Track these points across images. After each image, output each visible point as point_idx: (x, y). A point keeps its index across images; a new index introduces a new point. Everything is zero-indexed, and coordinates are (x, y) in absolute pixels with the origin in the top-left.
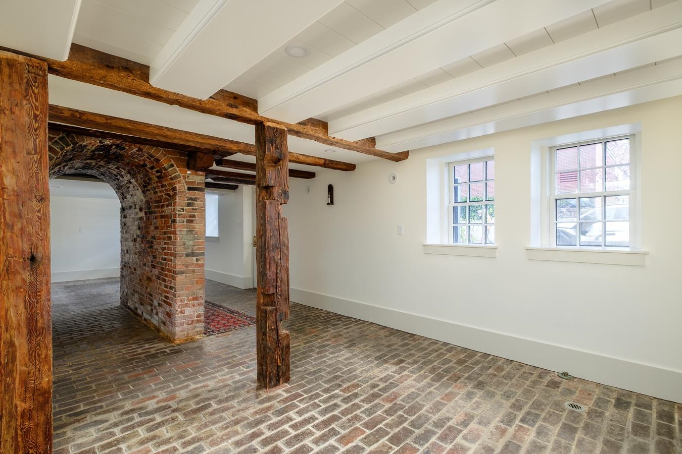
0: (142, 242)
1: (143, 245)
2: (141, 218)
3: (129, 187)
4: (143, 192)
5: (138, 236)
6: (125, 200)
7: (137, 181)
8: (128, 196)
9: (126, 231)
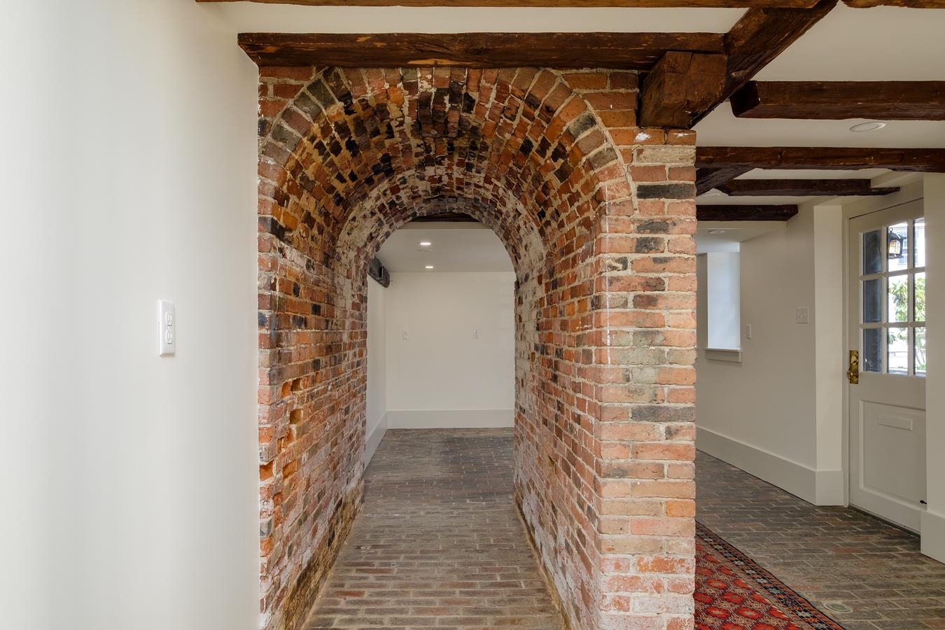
0: (542, 364)
1: (543, 372)
2: (540, 302)
4: (541, 231)
6: (519, 262)
8: (522, 251)
9: (522, 336)
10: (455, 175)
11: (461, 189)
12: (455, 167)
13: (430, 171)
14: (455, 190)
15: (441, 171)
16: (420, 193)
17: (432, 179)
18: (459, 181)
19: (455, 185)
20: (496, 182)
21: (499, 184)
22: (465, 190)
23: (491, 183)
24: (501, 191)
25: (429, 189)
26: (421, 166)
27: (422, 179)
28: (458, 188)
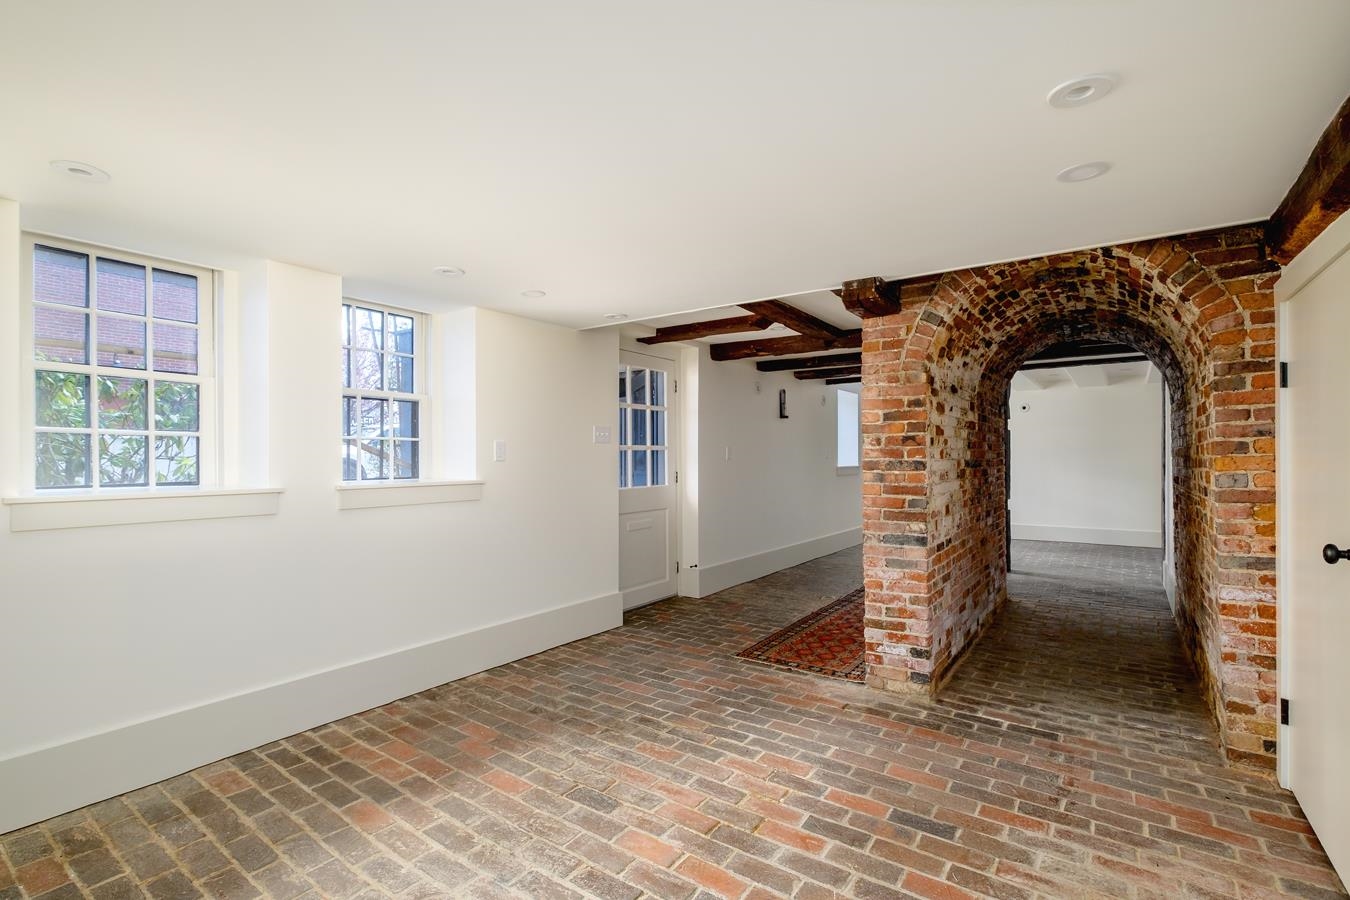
0: (975, 476)
1: (976, 481)
2: (971, 425)
3: (977, 348)
4: (983, 376)
5: (967, 464)
6: (946, 360)
7: (997, 353)
8: (958, 360)
9: (942, 453)
10: (1053, 305)
11: (1040, 295)
12: (1056, 311)
13: (1081, 306)
14: (1047, 291)
15: (1070, 306)
16: (1093, 286)
17: (1078, 299)
18: (1048, 302)
19: (1050, 297)
20: (1017, 327)
21: (1014, 328)
22: (1035, 296)
23: (1019, 321)
24: (1008, 328)
25: (1081, 290)
26: (1089, 310)
27: (1090, 300)
28: (1044, 295)
